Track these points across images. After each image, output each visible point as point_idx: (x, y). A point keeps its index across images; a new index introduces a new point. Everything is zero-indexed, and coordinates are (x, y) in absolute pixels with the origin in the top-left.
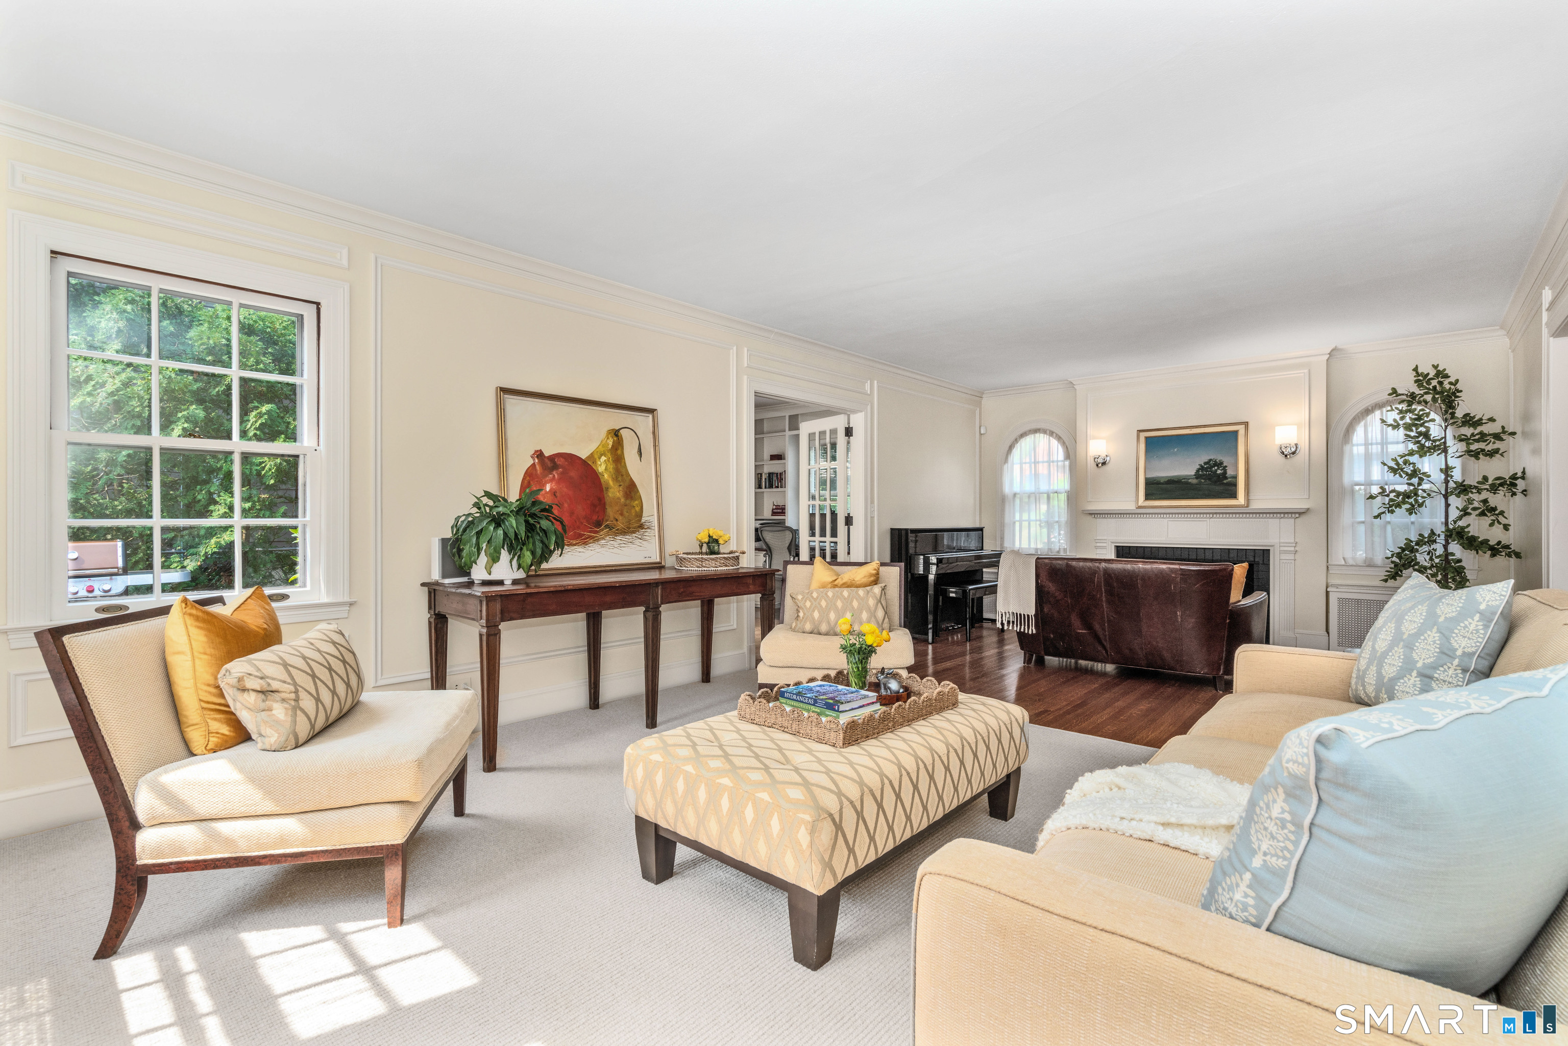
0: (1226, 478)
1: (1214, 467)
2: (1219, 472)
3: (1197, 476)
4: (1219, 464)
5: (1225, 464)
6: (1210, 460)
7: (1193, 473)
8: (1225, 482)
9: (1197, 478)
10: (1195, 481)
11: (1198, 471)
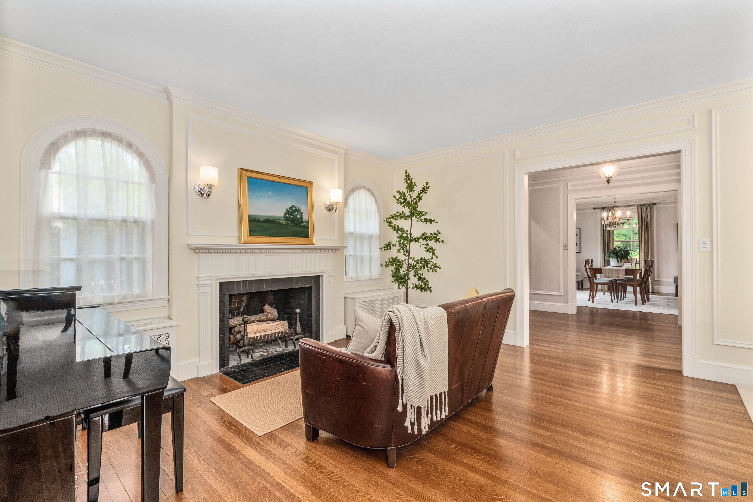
0: (303, 222)
1: (295, 212)
2: (298, 216)
3: (286, 219)
4: (298, 210)
5: (301, 211)
6: (293, 206)
7: (282, 215)
8: (302, 224)
9: (285, 220)
10: (284, 222)
11: (285, 214)
